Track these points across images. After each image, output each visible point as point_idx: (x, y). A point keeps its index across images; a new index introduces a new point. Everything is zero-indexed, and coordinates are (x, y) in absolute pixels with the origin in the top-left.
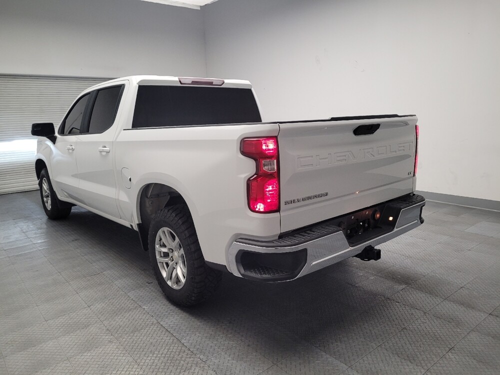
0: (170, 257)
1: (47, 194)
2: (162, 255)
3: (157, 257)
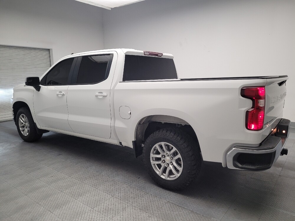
0: (162, 160)
1: (23, 125)
2: (154, 159)
3: (151, 161)
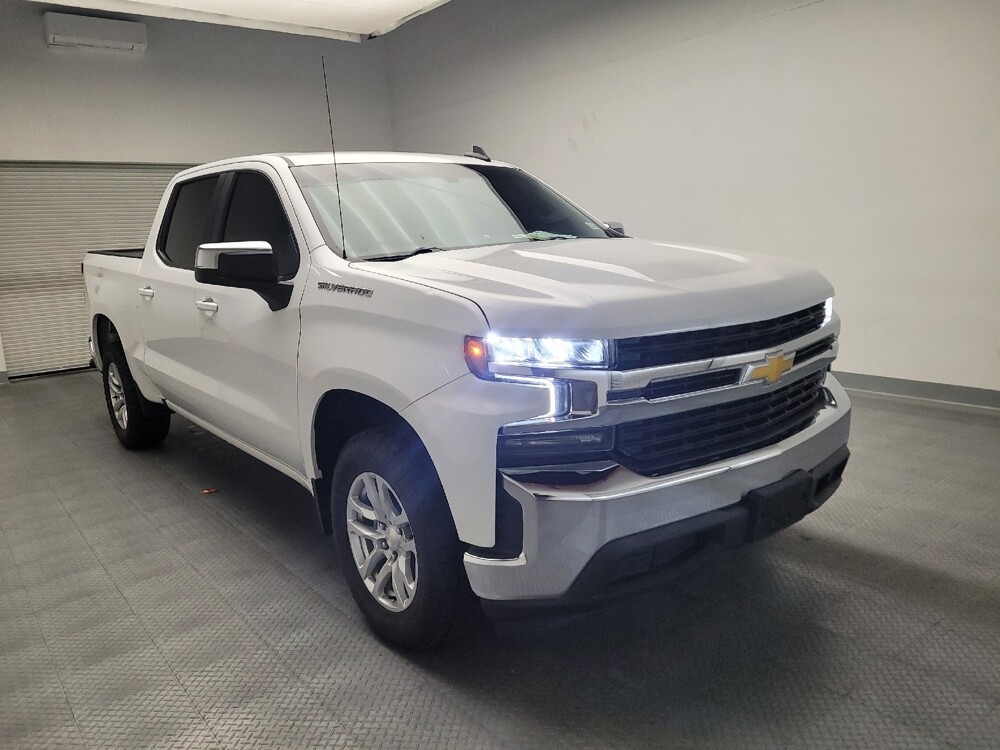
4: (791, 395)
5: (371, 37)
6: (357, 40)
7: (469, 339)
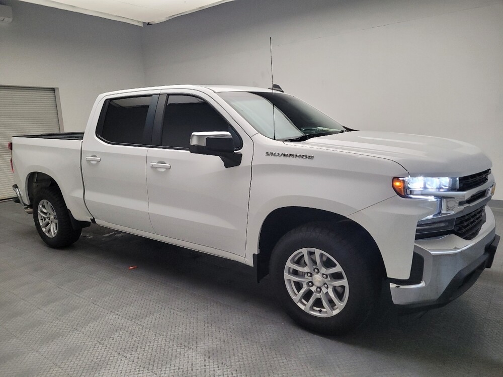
4: (473, 217)
5: (149, 24)
6: (141, 25)
7: (396, 179)
